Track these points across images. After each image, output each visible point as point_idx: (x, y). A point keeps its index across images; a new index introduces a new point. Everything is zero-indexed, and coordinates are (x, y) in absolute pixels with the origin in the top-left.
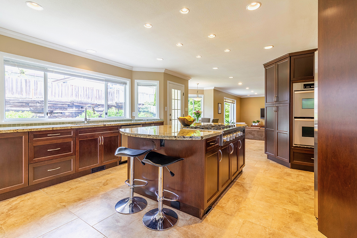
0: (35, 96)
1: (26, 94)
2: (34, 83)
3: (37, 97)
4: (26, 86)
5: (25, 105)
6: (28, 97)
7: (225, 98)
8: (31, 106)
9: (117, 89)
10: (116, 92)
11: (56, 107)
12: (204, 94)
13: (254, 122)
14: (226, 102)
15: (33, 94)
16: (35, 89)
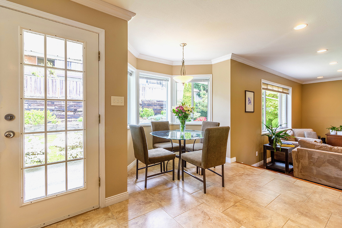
0: (60, 95)
1: (52, 93)
2: (60, 82)
3: (62, 96)
4: (53, 85)
5: (51, 103)
6: (54, 96)
7: (263, 81)
8: (56, 105)
9: (143, 86)
10: (142, 89)
11: (79, 106)
12: (211, 73)
13: (333, 128)
14: (267, 89)
15: (58, 93)
16: (61, 88)
